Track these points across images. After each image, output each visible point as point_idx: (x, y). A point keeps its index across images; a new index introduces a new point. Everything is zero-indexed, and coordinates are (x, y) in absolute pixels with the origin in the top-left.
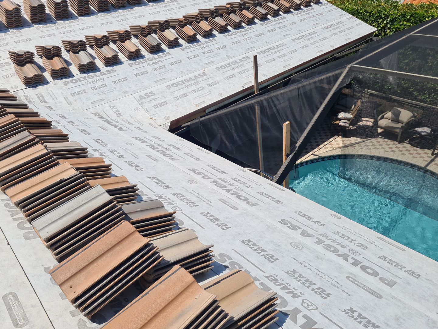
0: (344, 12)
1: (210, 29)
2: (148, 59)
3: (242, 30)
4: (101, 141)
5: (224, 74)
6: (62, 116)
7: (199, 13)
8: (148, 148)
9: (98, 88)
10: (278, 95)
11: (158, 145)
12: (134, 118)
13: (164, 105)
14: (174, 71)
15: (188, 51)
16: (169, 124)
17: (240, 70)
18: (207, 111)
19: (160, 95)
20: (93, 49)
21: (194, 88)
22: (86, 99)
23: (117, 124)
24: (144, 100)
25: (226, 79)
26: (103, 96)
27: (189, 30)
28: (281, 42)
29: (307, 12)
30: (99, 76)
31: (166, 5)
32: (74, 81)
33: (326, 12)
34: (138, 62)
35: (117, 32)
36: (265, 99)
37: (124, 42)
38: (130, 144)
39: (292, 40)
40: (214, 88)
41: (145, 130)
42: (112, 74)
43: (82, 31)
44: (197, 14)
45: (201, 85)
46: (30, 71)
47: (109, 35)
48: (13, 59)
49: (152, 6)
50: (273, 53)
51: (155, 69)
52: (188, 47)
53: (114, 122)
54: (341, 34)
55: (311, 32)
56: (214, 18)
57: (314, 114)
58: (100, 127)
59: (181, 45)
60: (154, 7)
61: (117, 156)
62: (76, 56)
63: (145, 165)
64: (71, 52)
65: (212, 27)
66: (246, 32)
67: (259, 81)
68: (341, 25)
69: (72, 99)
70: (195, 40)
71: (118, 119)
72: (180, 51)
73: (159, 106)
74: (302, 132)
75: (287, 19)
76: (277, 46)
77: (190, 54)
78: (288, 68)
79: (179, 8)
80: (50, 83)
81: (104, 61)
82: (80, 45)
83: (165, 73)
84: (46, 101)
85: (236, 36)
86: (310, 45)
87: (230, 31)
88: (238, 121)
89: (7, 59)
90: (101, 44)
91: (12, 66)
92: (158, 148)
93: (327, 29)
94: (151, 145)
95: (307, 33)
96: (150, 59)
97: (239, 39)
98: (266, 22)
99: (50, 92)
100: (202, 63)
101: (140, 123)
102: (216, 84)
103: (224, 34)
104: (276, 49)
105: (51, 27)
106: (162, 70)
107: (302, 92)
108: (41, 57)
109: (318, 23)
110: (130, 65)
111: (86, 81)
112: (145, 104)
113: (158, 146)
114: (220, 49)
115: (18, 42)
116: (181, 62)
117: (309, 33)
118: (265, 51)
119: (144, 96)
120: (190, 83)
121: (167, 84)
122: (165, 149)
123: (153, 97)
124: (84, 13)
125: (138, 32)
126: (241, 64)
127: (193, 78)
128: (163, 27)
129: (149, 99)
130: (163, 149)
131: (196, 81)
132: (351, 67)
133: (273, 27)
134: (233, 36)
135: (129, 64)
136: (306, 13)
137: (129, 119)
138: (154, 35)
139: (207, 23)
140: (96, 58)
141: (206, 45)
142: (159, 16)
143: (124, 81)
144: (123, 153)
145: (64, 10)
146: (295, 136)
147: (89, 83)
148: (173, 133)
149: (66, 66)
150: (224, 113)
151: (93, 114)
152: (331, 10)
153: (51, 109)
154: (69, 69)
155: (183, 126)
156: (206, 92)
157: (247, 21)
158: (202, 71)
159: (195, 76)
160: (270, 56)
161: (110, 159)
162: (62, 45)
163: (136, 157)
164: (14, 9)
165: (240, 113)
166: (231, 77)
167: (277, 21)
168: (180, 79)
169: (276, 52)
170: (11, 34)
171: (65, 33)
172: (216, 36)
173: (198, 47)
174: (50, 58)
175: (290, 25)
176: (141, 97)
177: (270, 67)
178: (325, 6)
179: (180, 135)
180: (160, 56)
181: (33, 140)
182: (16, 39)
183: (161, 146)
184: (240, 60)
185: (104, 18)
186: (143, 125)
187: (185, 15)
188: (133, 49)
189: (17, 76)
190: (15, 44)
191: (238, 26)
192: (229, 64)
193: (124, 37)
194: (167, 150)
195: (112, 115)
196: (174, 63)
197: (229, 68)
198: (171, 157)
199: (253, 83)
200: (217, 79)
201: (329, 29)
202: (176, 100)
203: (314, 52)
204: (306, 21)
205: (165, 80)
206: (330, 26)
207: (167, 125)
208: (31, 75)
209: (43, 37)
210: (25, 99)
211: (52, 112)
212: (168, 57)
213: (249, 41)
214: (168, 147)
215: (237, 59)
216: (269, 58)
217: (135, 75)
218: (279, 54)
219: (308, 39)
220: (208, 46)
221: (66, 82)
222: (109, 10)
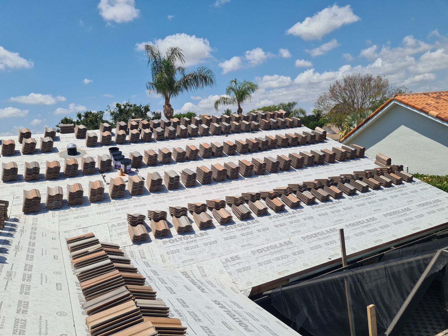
0: (441, 191)
1: (297, 202)
2: (238, 225)
3: (330, 203)
4: (183, 301)
5: (310, 244)
6: (155, 272)
7: (288, 188)
8: (225, 314)
9: (190, 248)
10: (363, 273)
11: (235, 311)
12: (217, 280)
13: (247, 269)
14: (261, 238)
15: (276, 219)
16: (250, 290)
17: (326, 241)
18: (291, 280)
19: (244, 260)
20: (192, 215)
21: (278, 255)
22: (178, 258)
23: (200, 285)
24: (229, 263)
25: (312, 249)
26: (193, 257)
27: (278, 201)
28: (371, 217)
29: (399, 190)
30: (193, 238)
31: (259, 179)
32: (172, 241)
33: (420, 190)
34: (228, 227)
35: (215, 202)
36: (350, 276)
37: (219, 210)
38: (209, 308)
39: (384, 215)
40: (299, 257)
41: (226, 293)
42: (205, 237)
43: (187, 199)
44: (286, 188)
45: (285, 253)
46: (139, 230)
47: (207, 203)
48: (129, 220)
49: (247, 180)
50: (363, 227)
51: (243, 235)
52: (276, 216)
53: (198, 283)
54: (439, 212)
55: (405, 209)
56: (302, 192)
57: (404, 300)
58: (185, 287)
59: (270, 214)
60: (248, 181)
61: (195, 319)
62: (177, 220)
63: (219, 332)
64: (174, 217)
65: (300, 200)
66: (333, 205)
67: (347, 254)
68: (439, 203)
69: (166, 257)
70: (283, 211)
71: (203, 280)
72: (268, 219)
73: (242, 270)
74: (392, 318)
75: (377, 195)
76: (367, 220)
77: (277, 223)
78: (379, 243)
79: (271, 182)
80: (152, 242)
81: (199, 225)
82: (182, 211)
83: (252, 238)
84: (145, 257)
85: (324, 208)
86: (404, 221)
87: (317, 203)
88: (321, 296)
89: (125, 219)
90: (200, 211)
91: (128, 225)
92: (235, 316)
93: (423, 206)
94: (229, 311)
95: (400, 209)
96: (239, 225)
97: (327, 211)
98: (354, 196)
99: (151, 250)
100: (288, 232)
101: (222, 286)
102: (301, 253)
103: (311, 206)
104: (366, 223)
105: (163, 195)
106: (249, 236)
107: (390, 273)
108: (150, 220)
109: (412, 200)
110: (222, 230)
111: (182, 241)
112: (229, 267)
113: (235, 314)
114: (307, 220)
115: (137, 206)
116: (268, 229)
117: (402, 210)
118: (353, 225)
119: (230, 259)
120: (275, 250)
121: (253, 249)
122: (242, 318)
123: (237, 261)
124: (191, 185)
125: (232, 202)
126: (327, 235)
127: (278, 245)
128: (255, 198)
129: (234, 263)
130: (239, 317)
131: (280, 248)
132: (442, 252)
133: (362, 202)
134: (321, 208)
135: (220, 229)
136: (397, 190)
137: (212, 281)
138: (246, 205)
139: (295, 196)
140: (193, 222)
141: (293, 215)
142: (252, 188)
143: (214, 243)
144: (201, 317)
145: (176, 183)
146: (384, 322)
147: (183, 244)
148: (253, 301)
149: (168, 228)
150: (307, 285)
151: (182, 272)
152: (426, 189)
153: (148, 265)
154: (170, 230)
155: (264, 293)
156: (290, 260)
157: (335, 196)
158: (288, 239)
159: (280, 244)
160: (359, 229)
161: (188, 321)
162: (169, 210)
163: (212, 322)
164: (139, 182)
165: (323, 288)
166: (317, 247)
167: (366, 196)
168: (266, 246)
169: (365, 226)
170: (132, 200)
171: (173, 200)
172: (303, 208)
173: (285, 216)
174: (157, 220)
175: (380, 200)
176: (227, 260)
177: (360, 241)
178: (419, 185)
179: (259, 303)
180: (249, 223)
181: (128, 295)
182: (135, 204)
183: (239, 314)
184: (326, 231)
185: (206, 189)
186: (224, 288)
187: (275, 188)
188: (225, 216)
189: (129, 234)
190: (134, 208)
191: (325, 199)
192: (315, 234)
193: (219, 205)
194: (243, 319)
195: (198, 275)
196: (262, 230)
197: (315, 239)
198: (246, 328)
199: (340, 256)
200: (302, 248)
201: (425, 207)
202: (260, 266)
203: (410, 229)
204: (398, 197)
205: (251, 246)
206: (425, 203)
207: (248, 291)
208: (139, 234)
209: (156, 203)
210: (130, 254)
211: (148, 268)
212: (256, 224)
213: (337, 214)
214: (245, 315)
215: (324, 230)
216: (358, 231)
217: (224, 238)
218: (369, 228)
219: (402, 215)
220: (295, 216)
221: (165, 241)
222: (211, 183)
